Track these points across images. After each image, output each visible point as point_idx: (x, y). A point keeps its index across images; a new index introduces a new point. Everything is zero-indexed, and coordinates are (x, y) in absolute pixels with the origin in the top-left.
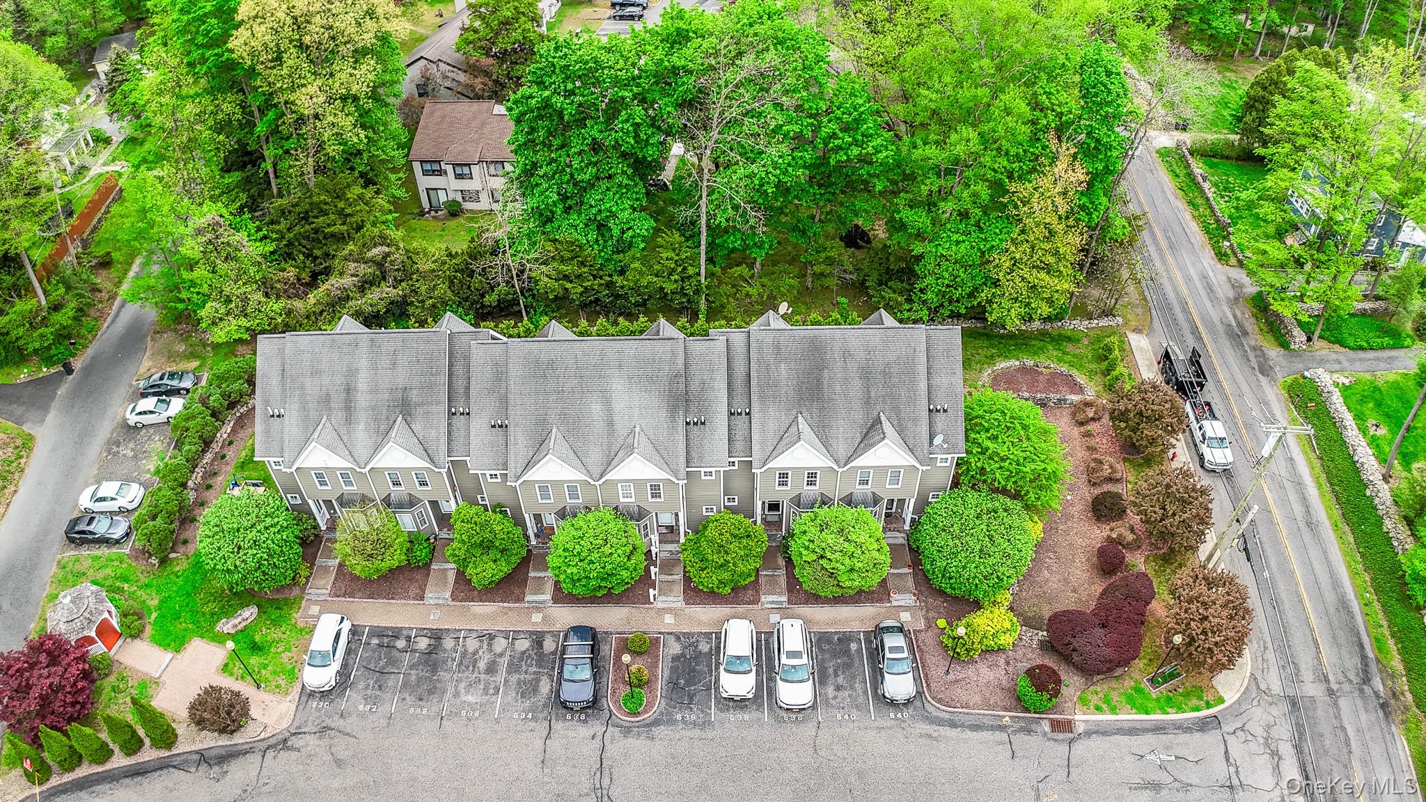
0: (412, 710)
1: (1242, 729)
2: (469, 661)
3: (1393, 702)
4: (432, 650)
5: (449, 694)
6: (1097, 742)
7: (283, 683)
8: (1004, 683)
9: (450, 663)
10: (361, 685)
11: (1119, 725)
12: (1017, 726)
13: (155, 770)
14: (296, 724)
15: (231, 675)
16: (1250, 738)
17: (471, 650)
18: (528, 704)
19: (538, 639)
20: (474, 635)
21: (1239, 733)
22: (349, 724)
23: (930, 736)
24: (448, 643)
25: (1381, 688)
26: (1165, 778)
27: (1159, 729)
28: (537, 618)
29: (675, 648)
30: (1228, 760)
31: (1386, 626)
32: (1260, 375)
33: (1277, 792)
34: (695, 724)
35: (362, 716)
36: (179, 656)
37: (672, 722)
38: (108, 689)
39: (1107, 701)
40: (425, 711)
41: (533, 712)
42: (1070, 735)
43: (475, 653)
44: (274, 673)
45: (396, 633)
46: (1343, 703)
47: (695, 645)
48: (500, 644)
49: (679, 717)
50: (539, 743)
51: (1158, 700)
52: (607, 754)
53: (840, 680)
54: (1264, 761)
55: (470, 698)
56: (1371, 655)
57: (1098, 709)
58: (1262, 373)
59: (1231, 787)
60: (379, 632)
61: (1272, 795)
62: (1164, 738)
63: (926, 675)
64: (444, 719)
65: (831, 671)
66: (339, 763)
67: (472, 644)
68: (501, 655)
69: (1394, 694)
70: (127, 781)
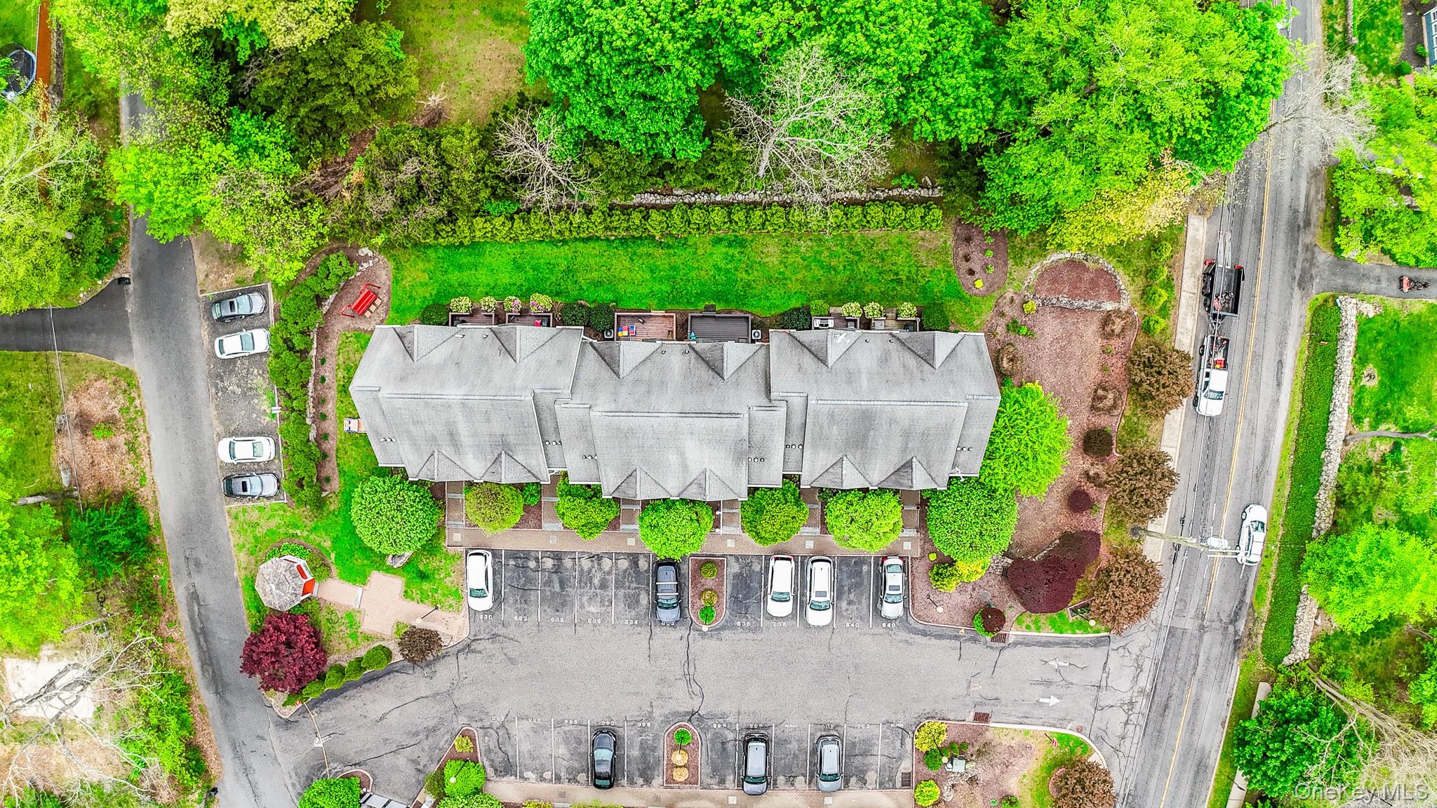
0: (553, 619)
1: (1124, 647)
2: (586, 578)
3: (1246, 640)
4: (557, 569)
5: (576, 608)
6: (1021, 650)
7: (453, 603)
8: (967, 605)
9: (572, 580)
10: (511, 600)
11: (1039, 639)
12: (968, 636)
13: (384, 675)
14: (473, 633)
15: (413, 599)
16: (1127, 654)
17: (586, 569)
18: (633, 613)
19: (634, 558)
20: (586, 556)
21: (1121, 650)
22: (511, 631)
23: (907, 642)
24: (568, 563)
25: (1242, 629)
26: (1057, 678)
27: (1066, 643)
28: (631, 542)
29: (734, 568)
30: (1104, 669)
31: (1273, 578)
32: (1296, 288)
33: (1129, 694)
34: (750, 629)
35: (518, 625)
36: (367, 588)
37: (734, 627)
38: (324, 622)
39: (1035, 622)
40: (562, 620)
41: (638, 619)
42: (1003, 645)
43: (590, 571)
44: (444, 595)
45: (526, 555)
46: (1207, 637)
47: (749, 565)
48: (607, 564)
49: (739, 624)
50: (646, 642)
51: (1072, 624)
52: (692, 650)
53: (852, 596)
54: (1130, 672)
55: (593, 609)
56: (1248, 601)
57: (1028, 627)
58: (1300, 285)
59: (1099, 687)
60: (513, 555)
61: (1125, 695)
62: (1067, 650)
63: (913, 596)
64: (577, 627)
65: (846, 588)
66: (512, 661)
67: (586, 564)
68: (609, 573)
69: (1250, 634)
70: (367, 685)
